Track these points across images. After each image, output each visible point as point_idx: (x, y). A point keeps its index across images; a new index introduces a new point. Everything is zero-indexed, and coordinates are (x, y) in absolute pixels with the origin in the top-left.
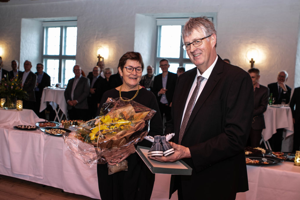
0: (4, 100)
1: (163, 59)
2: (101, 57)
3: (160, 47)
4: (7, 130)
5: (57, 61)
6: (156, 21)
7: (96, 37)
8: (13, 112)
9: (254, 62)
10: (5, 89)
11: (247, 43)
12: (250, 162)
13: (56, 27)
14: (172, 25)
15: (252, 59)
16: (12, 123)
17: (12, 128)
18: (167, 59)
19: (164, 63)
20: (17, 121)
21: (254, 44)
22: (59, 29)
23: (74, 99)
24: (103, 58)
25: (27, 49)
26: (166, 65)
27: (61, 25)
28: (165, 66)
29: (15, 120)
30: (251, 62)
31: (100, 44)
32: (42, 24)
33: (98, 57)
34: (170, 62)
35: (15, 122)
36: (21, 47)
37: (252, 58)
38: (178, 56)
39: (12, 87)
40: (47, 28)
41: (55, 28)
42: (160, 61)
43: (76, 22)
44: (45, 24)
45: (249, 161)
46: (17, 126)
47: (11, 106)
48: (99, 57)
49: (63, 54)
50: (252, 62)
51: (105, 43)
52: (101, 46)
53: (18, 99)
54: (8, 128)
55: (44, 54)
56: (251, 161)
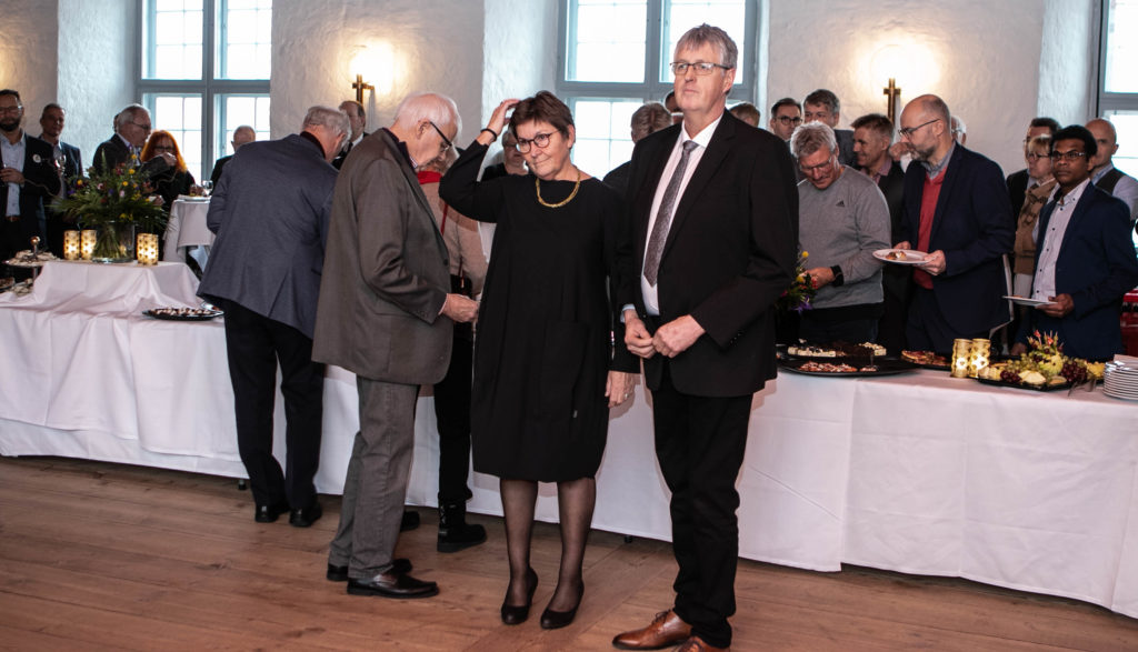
0: (92, 235)
2: (364, 86)
3: (574, 44)
4: (124, 322)
5: (195, 103)
7: (343, 12)
8: (131, 271)
9: (897, 92)
10: (100, 199)
11: (874, 28)
15: (892, 84)
16: (131, 303)
17: (137, 317)
20: (148, 297)
21: (898, 30)
24: (372, 89)
25: (80, 60)
29: (141, 294)
30: (886, 91)
31: (361, 40)
33: (355, 86)
35: (142, 299)
36: (61, 53)
37: (892, 78)
39: (122, 194)
46: (153, 310)
47: (119, 252)
48: (359, 86)
49: (217, 76)
50: (893, 93)
51: (377, 35)
53: (140, 230)
54: (125, 317)
55: (145, 76)
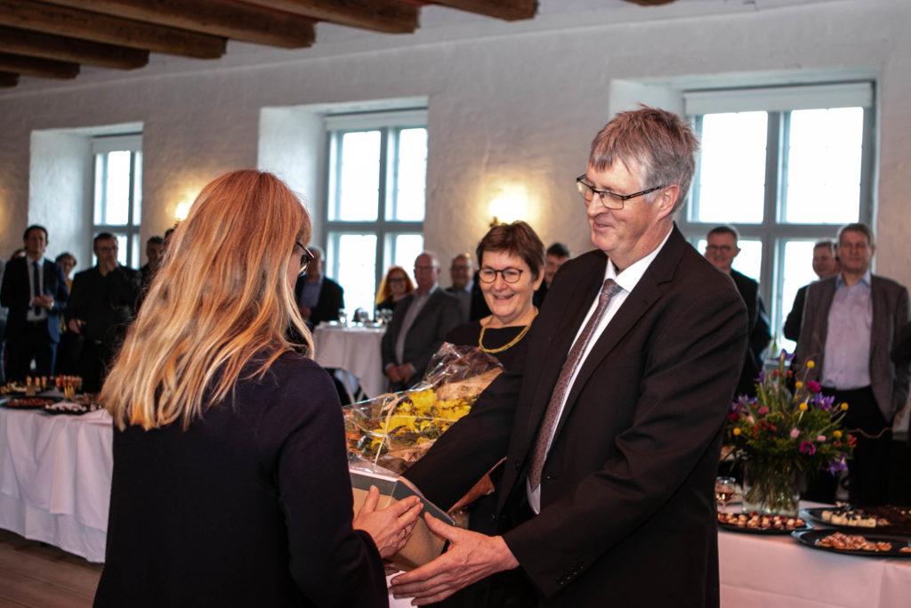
1: (714, 227)
5: (372, 239)
6: (684, 101)
7: (485, 160)
12: (859, 547)
13: (366, 130)
14: (737, 112)
18: (734, 228)
19: (721, 240)
22: (376, 136)
23: (406, 361)
26: (727, 248)
27: (382, 124)
28: (724, 250)
31: (498, 184)
32: (325, 124)
34: (742, 235)
38: (757, 217)
40: (340, 135)
41: (364, 133)
42: (708, 232)
43: (424, 113)
44: (334, 124)
45: (856, 545)
49: (388, 217)
51: (515, 180)
52: (500, 190)
55: (331, 217)
56: (865, 544)
